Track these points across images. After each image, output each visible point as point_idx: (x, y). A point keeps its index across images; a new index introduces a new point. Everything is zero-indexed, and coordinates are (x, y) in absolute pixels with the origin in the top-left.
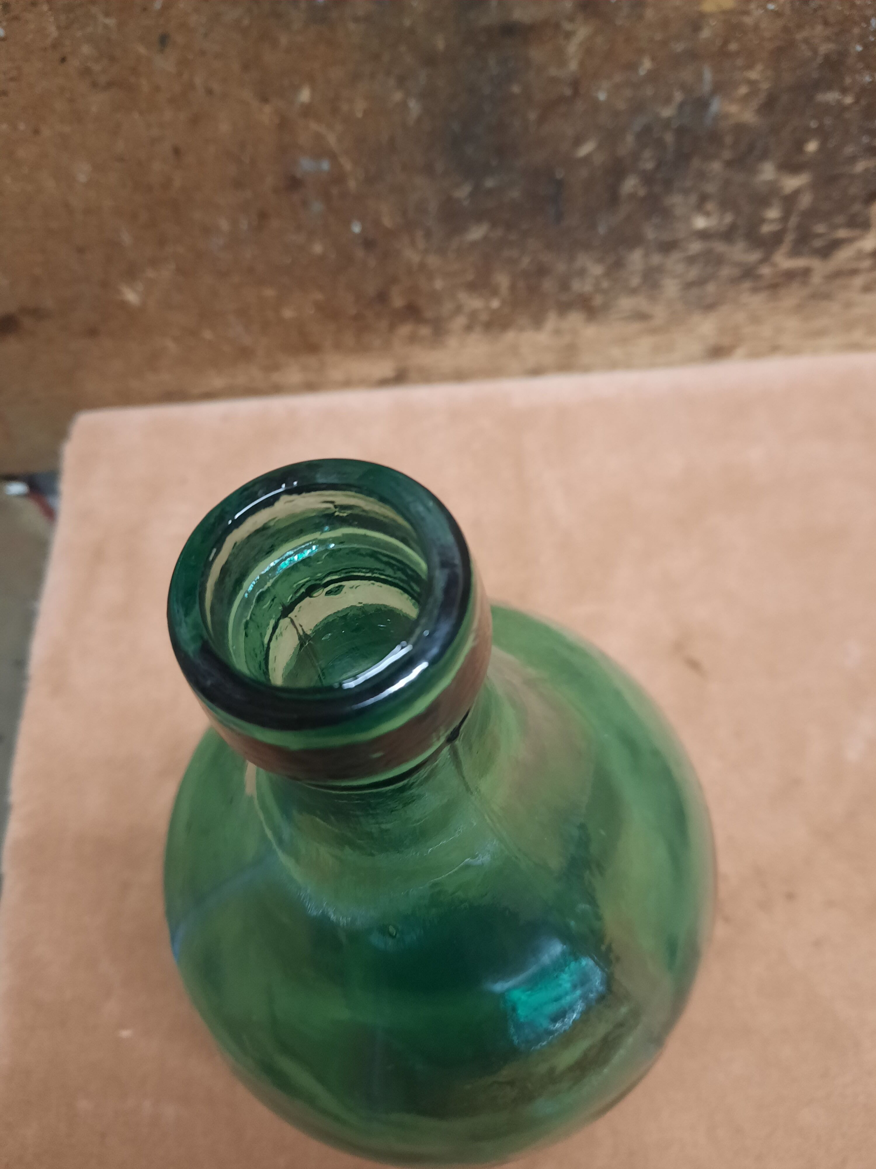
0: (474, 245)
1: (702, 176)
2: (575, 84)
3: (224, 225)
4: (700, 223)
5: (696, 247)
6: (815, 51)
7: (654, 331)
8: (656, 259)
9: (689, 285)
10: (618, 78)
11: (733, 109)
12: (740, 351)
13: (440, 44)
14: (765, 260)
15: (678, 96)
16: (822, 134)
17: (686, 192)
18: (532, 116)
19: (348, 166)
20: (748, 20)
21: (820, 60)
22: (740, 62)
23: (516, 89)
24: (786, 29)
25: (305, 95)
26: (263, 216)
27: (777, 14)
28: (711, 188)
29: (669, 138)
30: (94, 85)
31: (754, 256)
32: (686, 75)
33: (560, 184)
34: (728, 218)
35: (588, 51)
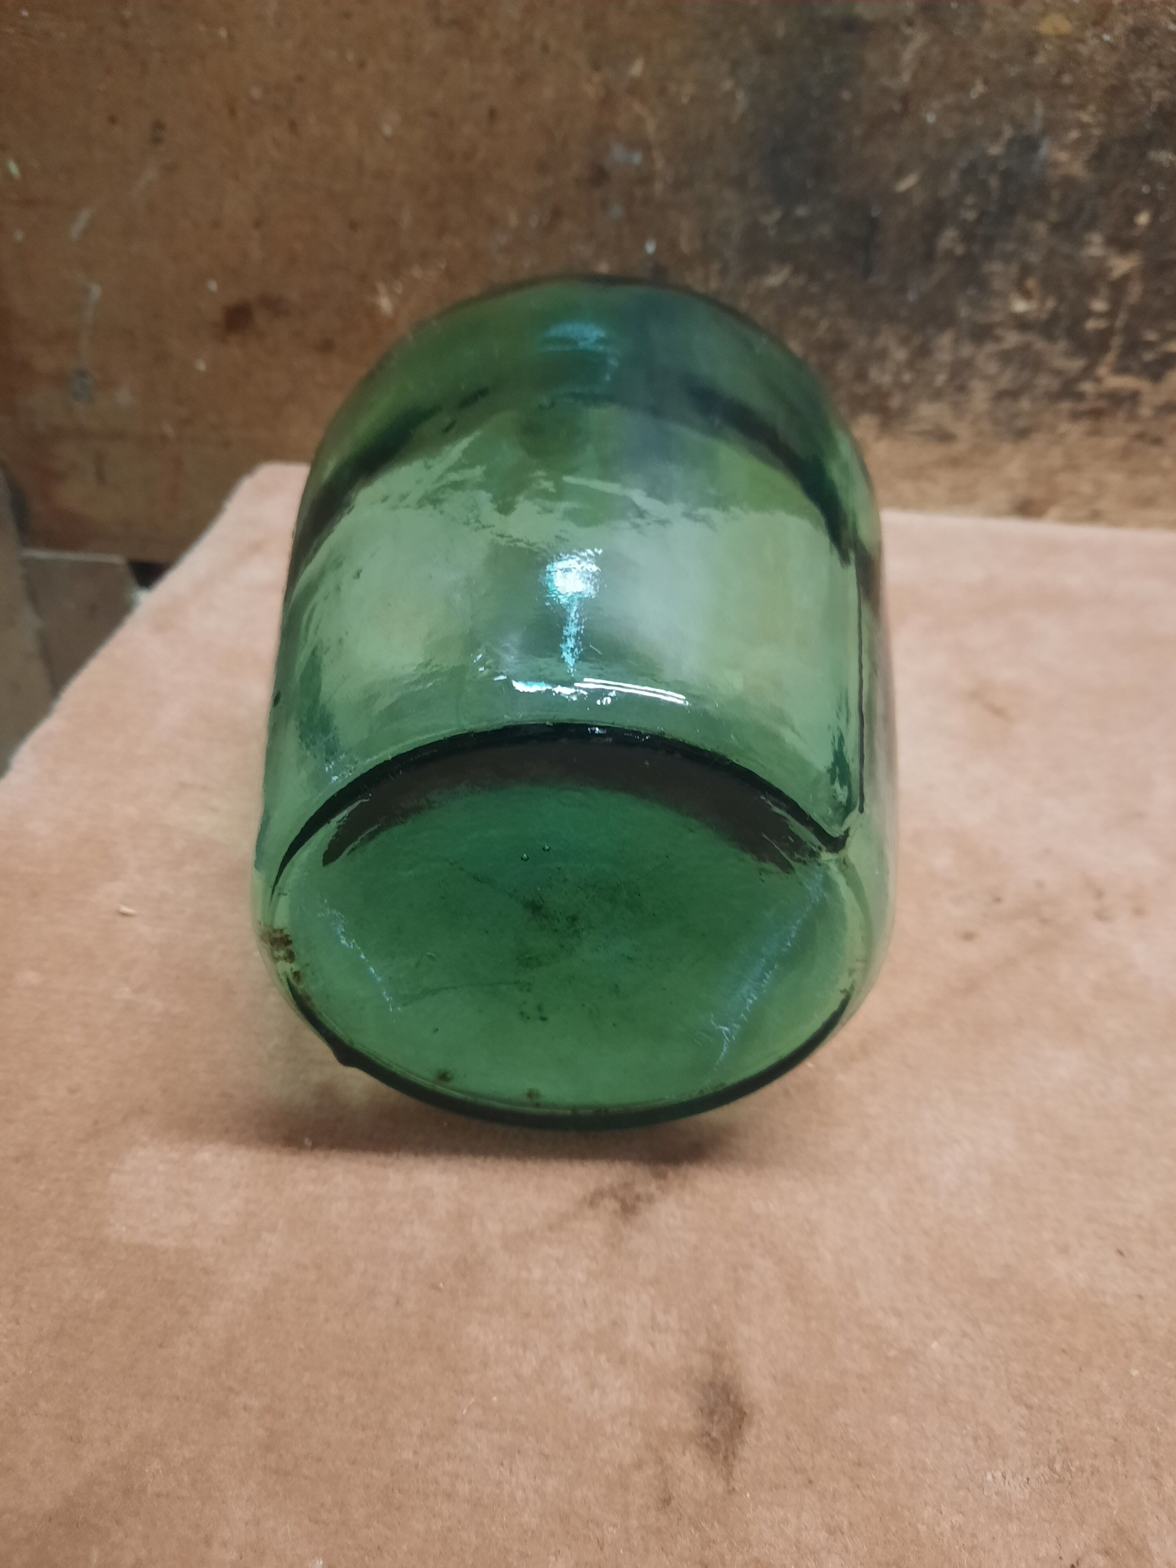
0: (772, 291)
1: (1025, 239)
2: (905, 99)
3: (513, 220)
4: (1020, 306)
5: (1012, 339)
6: (1148, 95)
7: (955, 462)
8: (967, 350)
9: (1000, 396)
10: (949, 99)
11: (1063, 156)
12: (1054, 512)
13: (780, 31)
14: (1088, 373)
15: (1008, 132)
16: (1155, 204)
17: (1007, 258)
18: (858, 131)
19: (660, 164)
20: (1084, 50)
21: (1153, 108)
22: (1072, 99)
23: (846, 95)
24: (1120, 66)
25: (637, 69)
26: (557, 213)
27: (1112, 47)
28: (1034, 258)
29: (994, 182)
30: (438, 21)
31: (1076, 364)
32: (1017, 106)
33: (873, 224)
34: (1050, 304)
35: (923, 61)
